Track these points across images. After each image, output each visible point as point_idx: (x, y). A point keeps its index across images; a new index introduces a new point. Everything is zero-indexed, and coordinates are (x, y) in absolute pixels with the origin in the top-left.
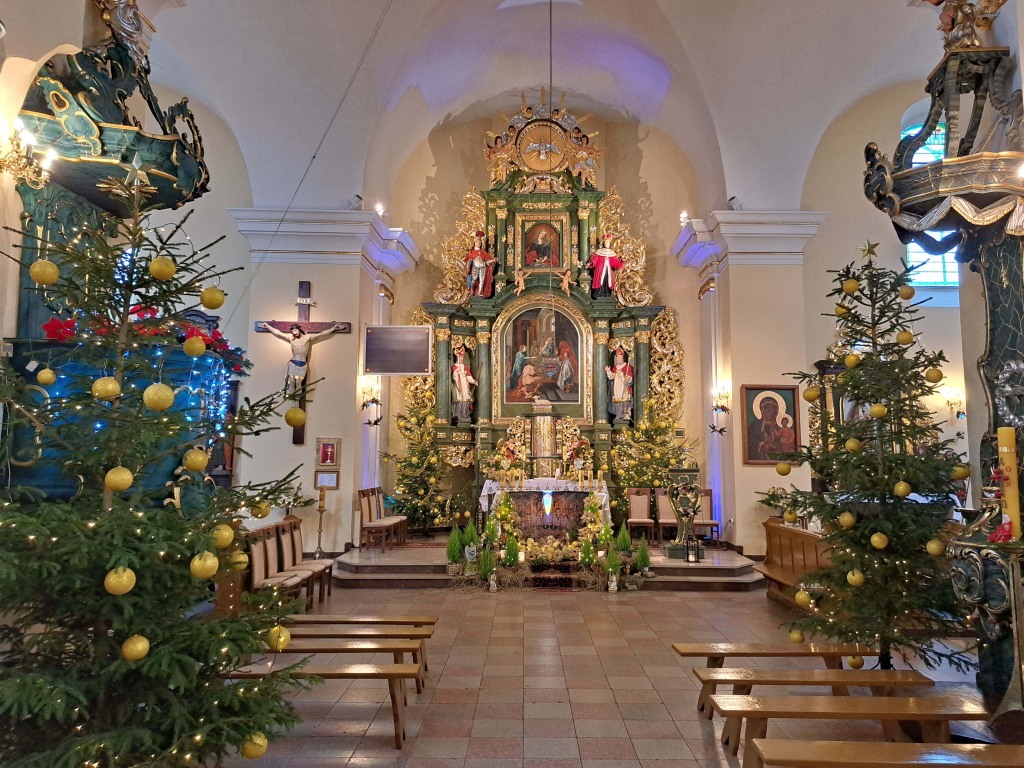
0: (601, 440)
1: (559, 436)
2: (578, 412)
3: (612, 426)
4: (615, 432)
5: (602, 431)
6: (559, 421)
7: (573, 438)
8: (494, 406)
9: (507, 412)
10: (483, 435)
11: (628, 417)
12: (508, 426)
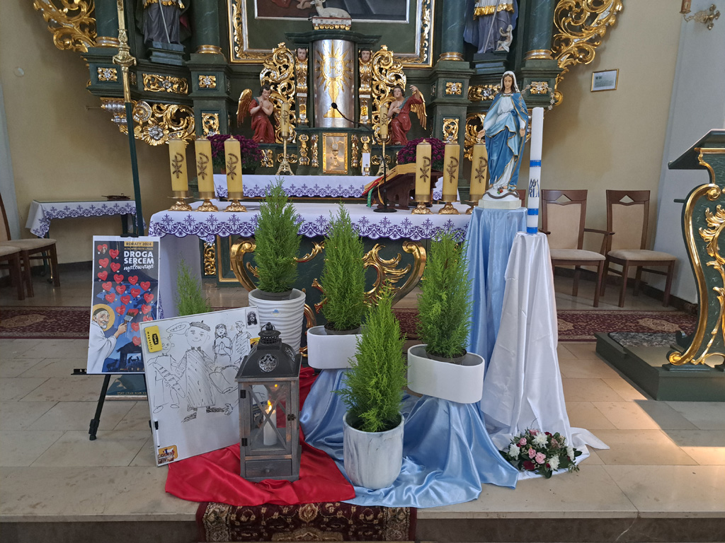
0: (449, 95)
1: (364, 87)
2: (402, 41)
3: (472, 66)
4: (477, 80)
5: (452, 75)
6: (365, 54)
7: (392, 93)
8: (233, 21)
9: (261, 36)
10: (208, 81)
11: (505, 46)
12: (261, 66)
